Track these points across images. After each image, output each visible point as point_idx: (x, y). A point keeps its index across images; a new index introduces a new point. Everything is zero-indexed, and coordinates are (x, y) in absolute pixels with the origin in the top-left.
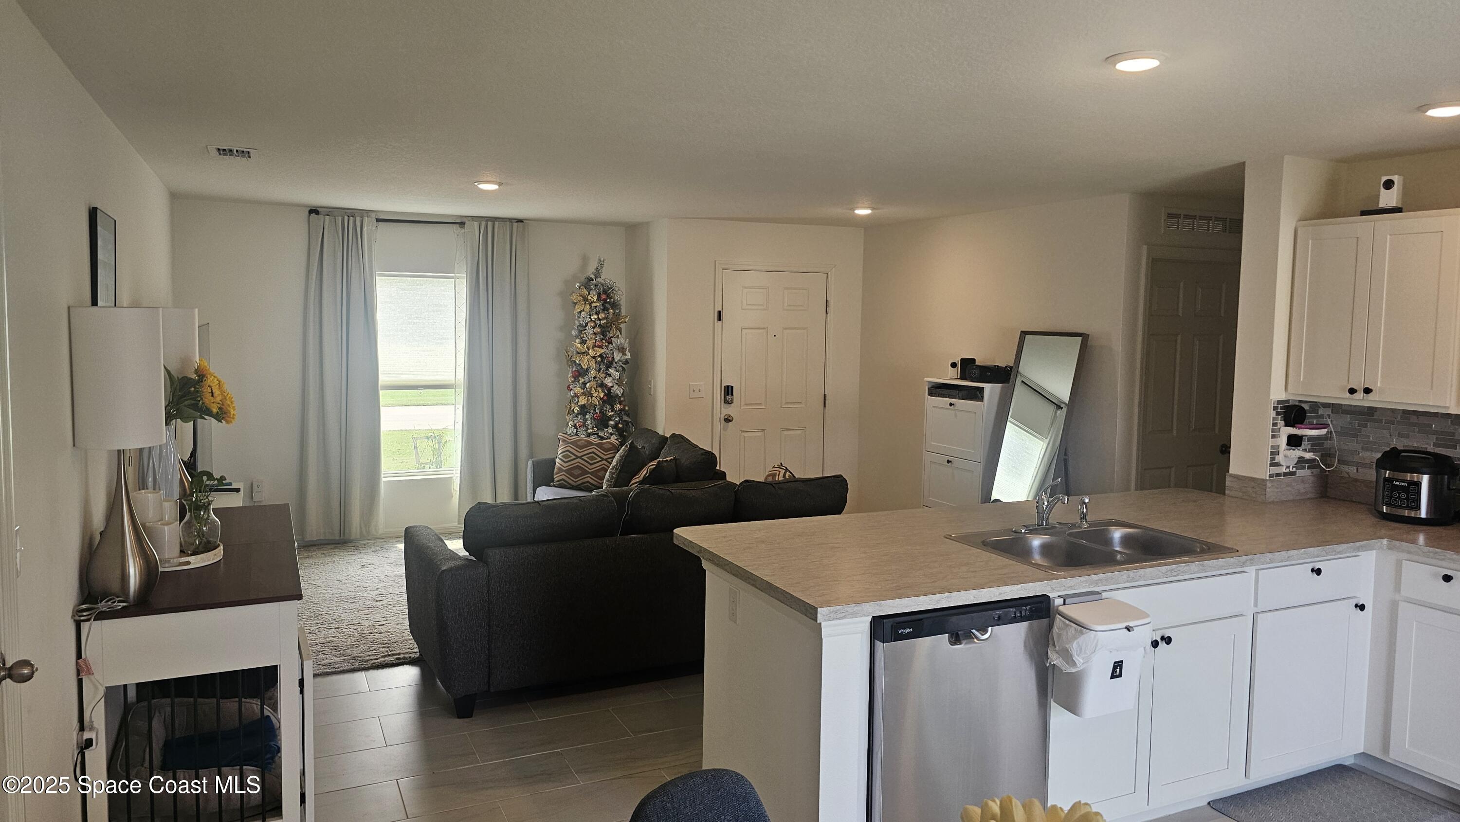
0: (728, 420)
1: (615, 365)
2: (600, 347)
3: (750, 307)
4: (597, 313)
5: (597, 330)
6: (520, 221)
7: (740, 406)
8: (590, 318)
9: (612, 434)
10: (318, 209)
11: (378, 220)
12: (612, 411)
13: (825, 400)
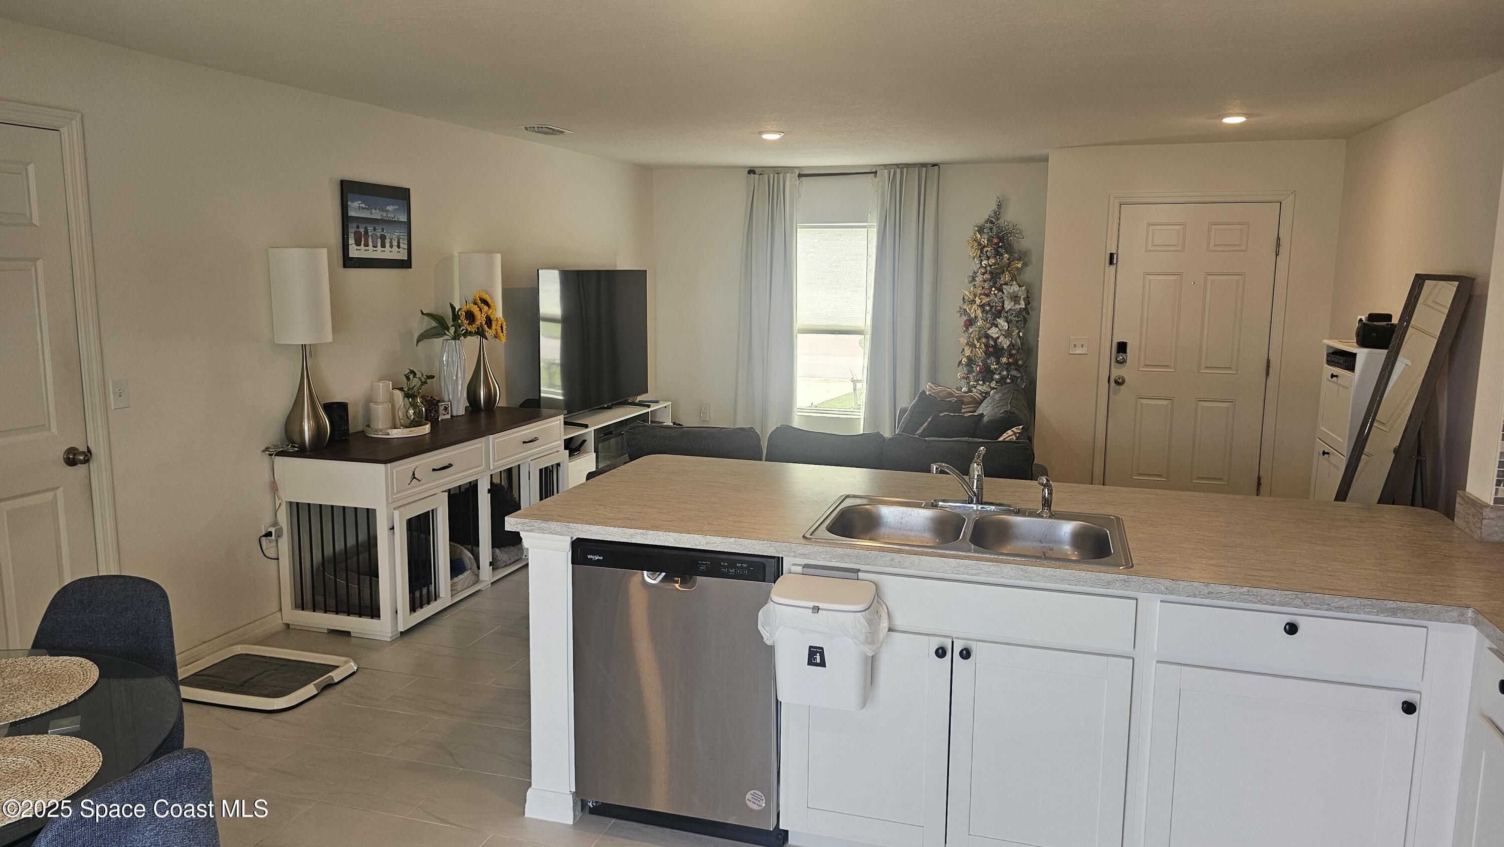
0: (1120, 382)
1: (1003, 314)
2: (987, 295)
3: (1154, 248)
4: (988, 258)
5: (987, 276)
6: (934, 165)
7: (1138, 368)
8: (981, 263)
9: (993, 388)
10: (755, 169)
11: (800, 176)
12: (996, 364)
13: (1268, 366)
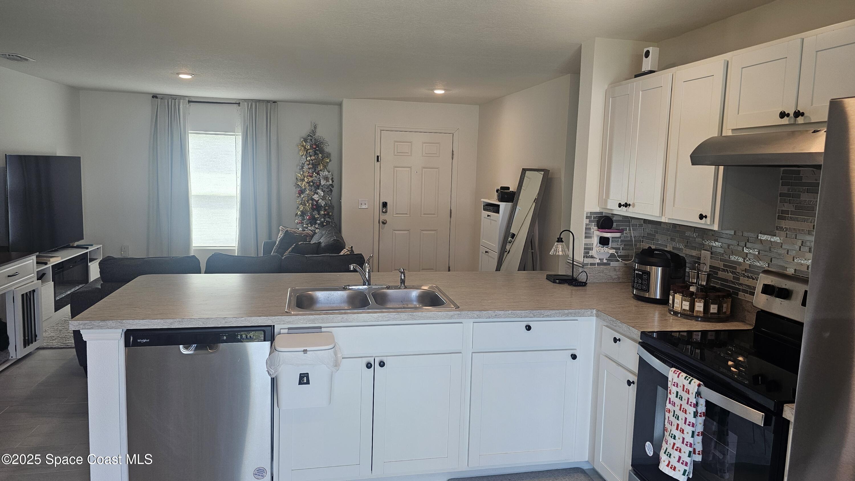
0: (384, 223)
1: (321, 187)
2: (311, 177)
3: (398, 154)
4: (311, 156)
5: (310, 166)
6: (275, 102)
7: (393, 215)
8: (306, 159)
9: (317, 228)
10: (157, 95)
11: (189, 102)
12: (318, 215)
13: (451, 213)
